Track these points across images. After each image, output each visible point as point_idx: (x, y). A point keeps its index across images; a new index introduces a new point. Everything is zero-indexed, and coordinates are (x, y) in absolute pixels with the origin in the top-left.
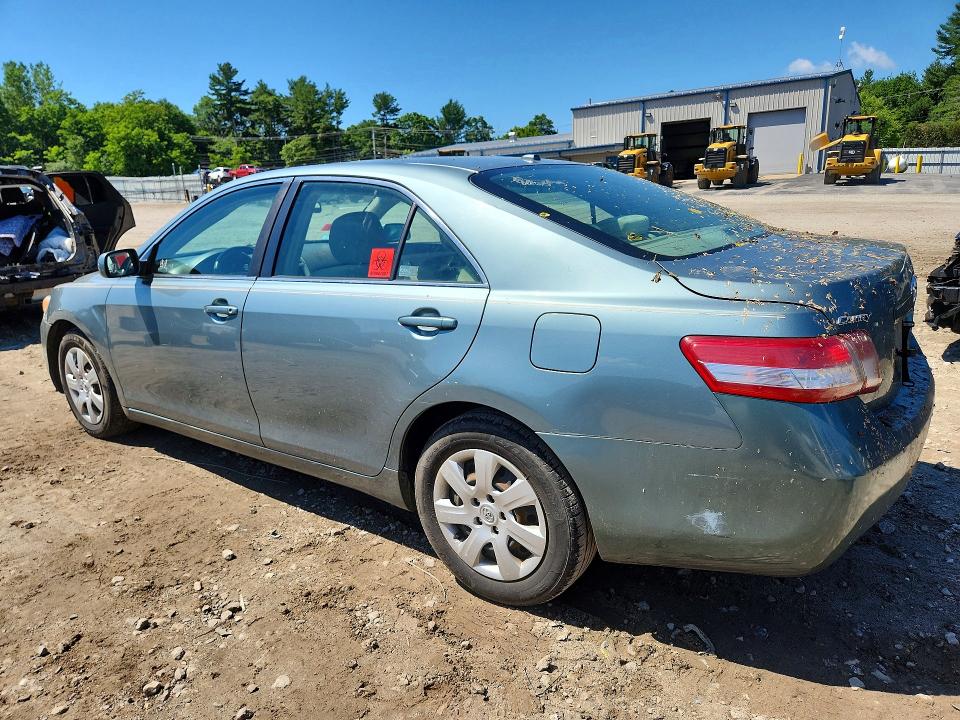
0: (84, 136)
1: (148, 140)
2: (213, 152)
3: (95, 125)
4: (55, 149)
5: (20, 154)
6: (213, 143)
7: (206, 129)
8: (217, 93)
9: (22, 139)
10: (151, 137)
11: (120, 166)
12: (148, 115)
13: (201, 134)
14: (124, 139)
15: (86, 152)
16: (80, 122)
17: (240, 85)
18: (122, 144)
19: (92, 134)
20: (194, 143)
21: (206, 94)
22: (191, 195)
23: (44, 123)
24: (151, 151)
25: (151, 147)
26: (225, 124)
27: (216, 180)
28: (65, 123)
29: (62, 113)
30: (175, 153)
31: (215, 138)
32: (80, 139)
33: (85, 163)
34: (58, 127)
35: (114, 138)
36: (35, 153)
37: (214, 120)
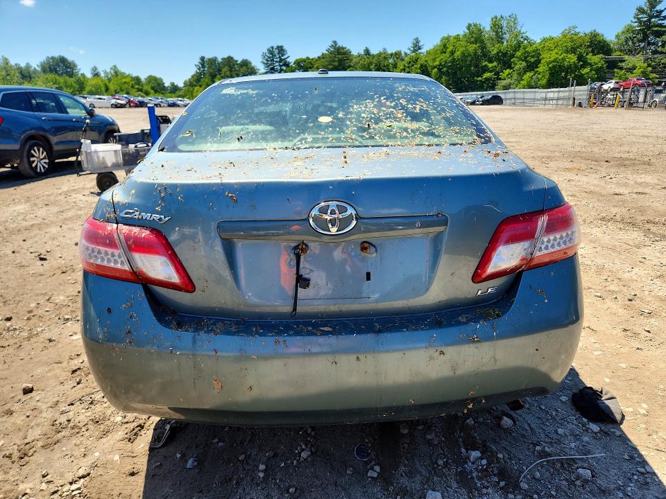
0: (526, 61)
1: (569, 62)
2: (621, 68)
3: (537, 54)
4: (507, 71)
5: (487, 75)
6: (622, 61)
7: (621, 51)
8: (639, 21)
9: (490, 65)
10: (573, 58)
11: (544, 82)
12: (575, 44)
13: (615, 55)
14: (553, 61)
15: (525, 72)
16: (528, 52)
17: (662, 11)
18: (550, 66)
19: (532, 60)
20: (606, 62)
21: (630, 23)
22: (577, 102)
23: (505, 54)
24: (570, 69)
25: (570, 67)
26: (639, 45)
27: (606, 90)
28: (518, 54)
29: (518, 46)
30: (586, 70)
31: (626, 57)
32: (524, 64)
33: (522, 80)
34: (513, 56)
35: (546, 62)
36: (495, 75)
37: (630, 43)
